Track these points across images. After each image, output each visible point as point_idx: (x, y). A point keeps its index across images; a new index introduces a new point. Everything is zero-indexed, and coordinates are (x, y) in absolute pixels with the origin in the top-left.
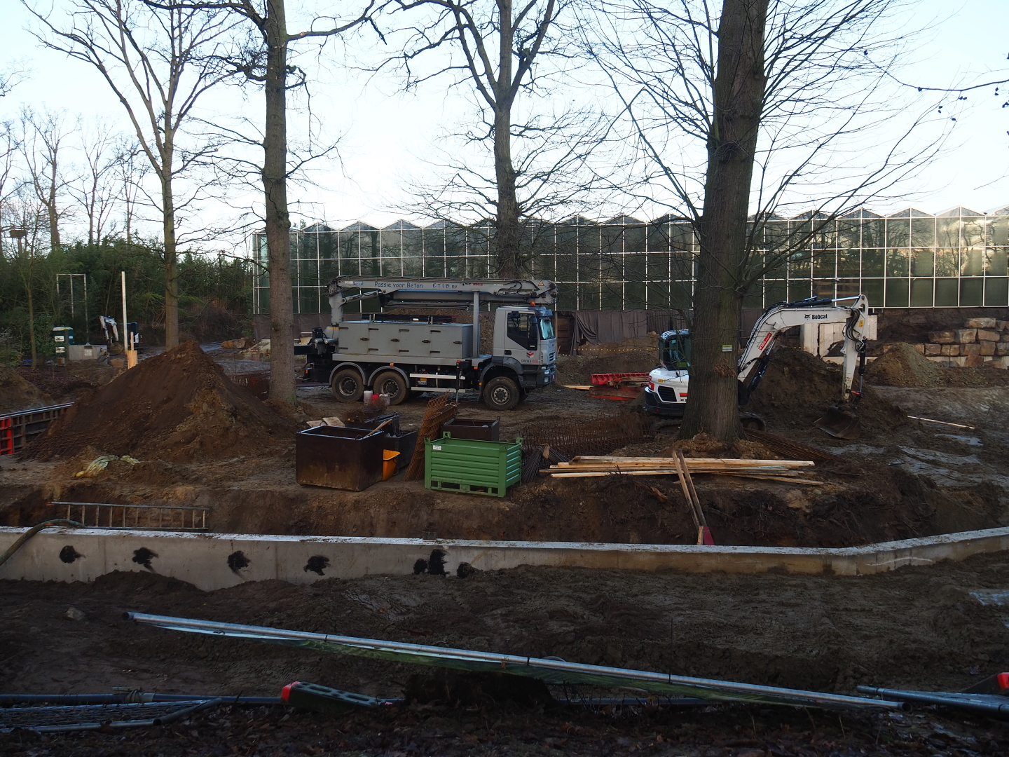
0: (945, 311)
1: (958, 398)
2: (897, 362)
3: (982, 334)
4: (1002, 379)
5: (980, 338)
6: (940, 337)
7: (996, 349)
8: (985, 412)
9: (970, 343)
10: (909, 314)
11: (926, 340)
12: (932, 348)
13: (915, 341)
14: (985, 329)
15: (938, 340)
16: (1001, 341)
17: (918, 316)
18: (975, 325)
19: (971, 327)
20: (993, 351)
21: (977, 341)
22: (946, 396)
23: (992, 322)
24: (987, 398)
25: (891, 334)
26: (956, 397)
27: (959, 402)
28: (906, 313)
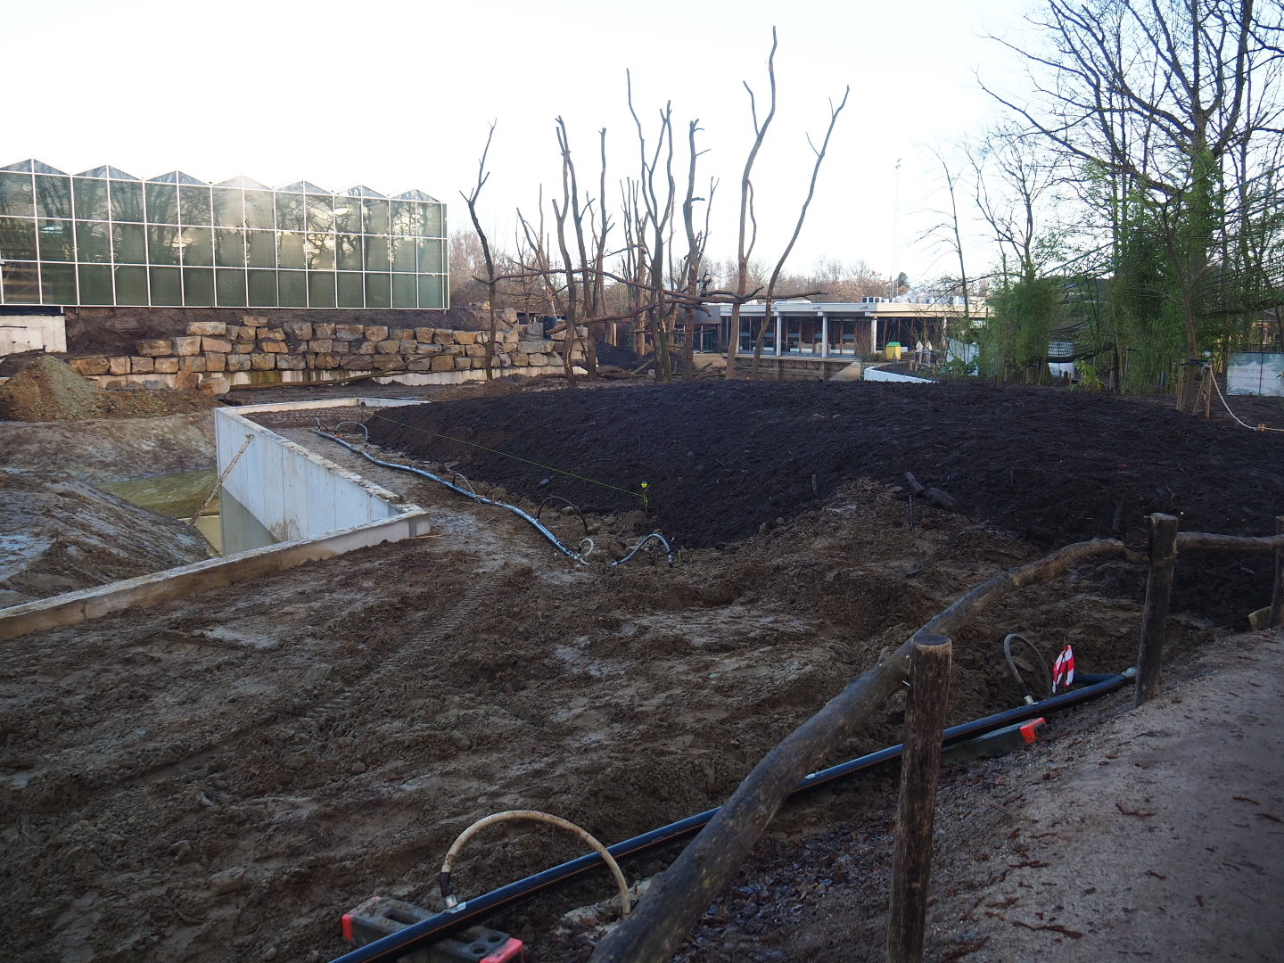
0: (165, 312)
1: (111, 435)
2: (33, 385)
3: (209, 344)
4: (192, 403)
5: (205, 348)
6: (152, 348)
7: (227, 363)
8: (147, 452)
9: (193, 355)
10: (115, 315)
11: (132, 351)
12: (141, 363)
13: (119, 353)
14: (212, 336)
15: (149, 351)
16: (233, 352)
17: (126, 318)
18: (199, 332)
19: (194, 334)
20: (223, 365)
21: (202, 353)
22: (93, 432)
23: (221, 327)
24: (155, 431)
25: (87, 343)
26: (107, 433)
27: (110, 439)
28: (111, 314)
